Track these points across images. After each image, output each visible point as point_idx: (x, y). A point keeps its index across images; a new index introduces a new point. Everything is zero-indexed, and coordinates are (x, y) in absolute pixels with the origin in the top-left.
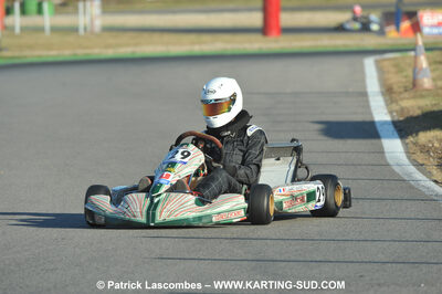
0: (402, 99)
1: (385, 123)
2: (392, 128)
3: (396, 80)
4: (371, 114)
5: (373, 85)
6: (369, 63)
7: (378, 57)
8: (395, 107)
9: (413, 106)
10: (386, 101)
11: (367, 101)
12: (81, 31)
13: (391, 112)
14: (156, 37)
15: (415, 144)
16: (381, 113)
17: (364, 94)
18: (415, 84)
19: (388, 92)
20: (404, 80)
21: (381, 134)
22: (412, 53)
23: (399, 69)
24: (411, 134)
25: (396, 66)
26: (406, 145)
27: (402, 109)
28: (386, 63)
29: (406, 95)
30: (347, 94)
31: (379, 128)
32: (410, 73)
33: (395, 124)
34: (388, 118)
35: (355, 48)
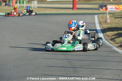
0: (103, 25)
1: (99, 30)
2: (101, 31)
3: (102, 20)
4: (96, 28)
5: (97, 21)
6: (96, 16)
7: (98, 15)
8: (101, 26)
9: (106, 26)
10: (99, 25)
11: (96, 25)
12: (32, 8)
13: (100, 27)
14: (49, 9)
15: (106, 35)
16: (98, 28)
17: (95, 23)
18: (106, 21)
19: (100, 23)
20: (103, 20)
21: (98, 32)
22: (106, 14)
23: (103, 18)
24: (105, 32)
25: (102, 17)
26: (104, 35)
27: (103, 27)
28: (100, 17)
29: (104, 24)
30: (91, 23)
31: (98, 31)
32: (105, 19)
33: (101, 30)
34: (100, 29)
35: (93, 13)
